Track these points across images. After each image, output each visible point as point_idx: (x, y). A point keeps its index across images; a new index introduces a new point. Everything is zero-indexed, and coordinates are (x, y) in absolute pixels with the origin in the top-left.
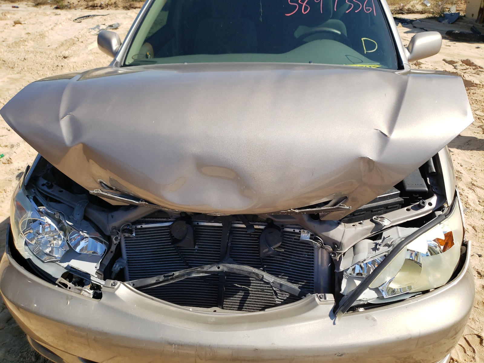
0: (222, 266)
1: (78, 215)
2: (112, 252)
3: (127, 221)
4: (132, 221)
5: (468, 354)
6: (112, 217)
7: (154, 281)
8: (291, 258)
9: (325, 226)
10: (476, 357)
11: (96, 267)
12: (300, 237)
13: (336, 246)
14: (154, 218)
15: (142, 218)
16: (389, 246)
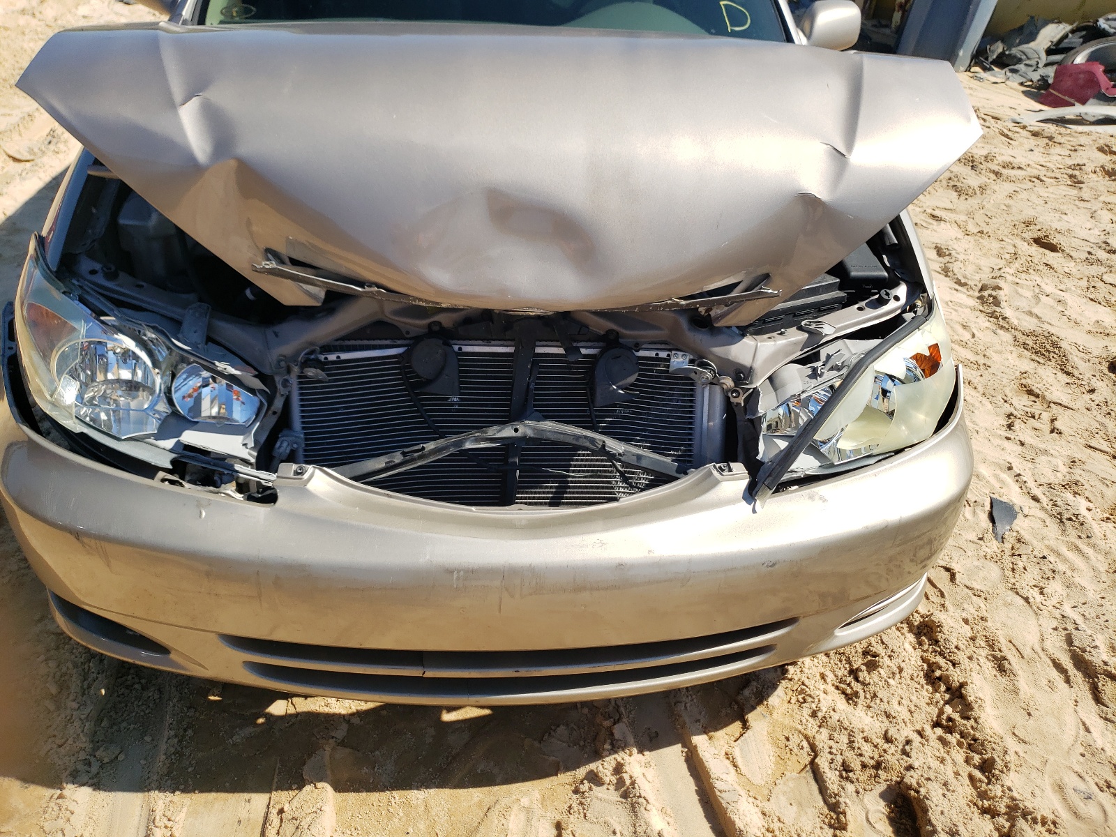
0: (523, 427)
1: (195, 332)
2: (275, 413)
3: (312, 344)
4: (323, 342)
5: (932, 600)
6: (277, 336)
7: (383, 465)
8: (649, 409)
9: (722, 338)
10: (947, 604)
11: (245, 445)
12: (668, 366)
13: (742, 374)
14: (364, 339)
15: (337, 340)
16: (838, 368)
